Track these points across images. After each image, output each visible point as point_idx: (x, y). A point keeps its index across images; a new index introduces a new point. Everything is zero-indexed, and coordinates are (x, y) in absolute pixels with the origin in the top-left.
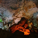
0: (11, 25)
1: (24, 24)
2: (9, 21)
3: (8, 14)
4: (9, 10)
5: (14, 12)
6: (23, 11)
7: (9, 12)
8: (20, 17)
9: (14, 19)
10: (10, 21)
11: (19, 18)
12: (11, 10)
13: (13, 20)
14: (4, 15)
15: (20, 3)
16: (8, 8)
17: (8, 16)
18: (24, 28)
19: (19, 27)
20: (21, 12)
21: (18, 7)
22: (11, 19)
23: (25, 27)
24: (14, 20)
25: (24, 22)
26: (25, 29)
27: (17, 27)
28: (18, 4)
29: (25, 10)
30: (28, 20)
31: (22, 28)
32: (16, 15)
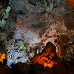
6: (54, 24)
7: (31, 33)
9: (42, 41)
10: (38, 45)
11: (50, 37)
14: (25, 38)
16: (28, 28)
17: (31, 38)
20: (51, 27)
22: (38, 42)
24: (44, 43)
29: (59, 22)
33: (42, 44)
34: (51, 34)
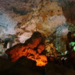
0: (11, 45)
1: (38, 45)
2: (7, 37)
3: (7, 23)
4: (9, 14)
5: (20, 18)
6: (37, 18)
7: (8, 18)
8: (30, 30)
9: (18, 34)
10: (10, 37)
11: (28, 32)
12: (13, 14)
13: (16, 36)
15: (34, 3)
16: (7, 9)
17: (6, 26)
18: (37, 52)
19: (26, 51)
20: (33, 21)
21: (29, 10)
22: (12, 34)
23: (40, 51)
24: (19, 36)
25: (37, 41)
26: (38, 54)
27: (24, 51)
28: (30, 4)
29: (42, 19)
30: (45, 37)
31: (33, 53)
32: (24, 26)
33: (17, 37)
34: (29, 28)
